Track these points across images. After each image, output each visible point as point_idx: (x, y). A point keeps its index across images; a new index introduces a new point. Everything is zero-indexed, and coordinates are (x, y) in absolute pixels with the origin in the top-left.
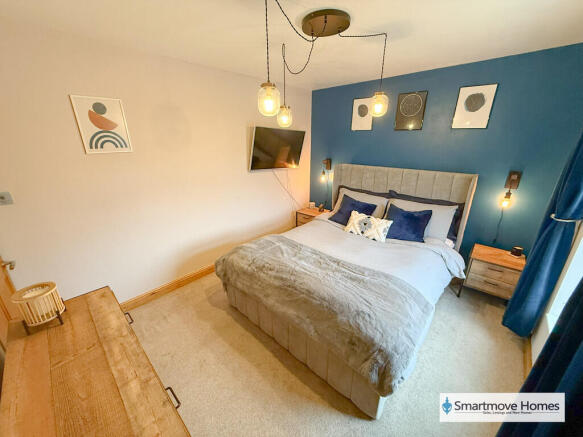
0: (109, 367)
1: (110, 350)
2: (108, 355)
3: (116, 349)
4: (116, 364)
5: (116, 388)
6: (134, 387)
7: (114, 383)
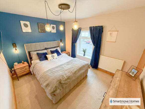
0: (119, 85)
1: (117, 87)
2: (118, 86)
3: (116, 86)
4: (118, 84)
5: (120, 81)
6: (118, 79)
7: (120, 82)
